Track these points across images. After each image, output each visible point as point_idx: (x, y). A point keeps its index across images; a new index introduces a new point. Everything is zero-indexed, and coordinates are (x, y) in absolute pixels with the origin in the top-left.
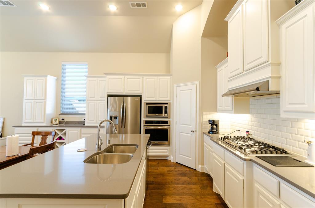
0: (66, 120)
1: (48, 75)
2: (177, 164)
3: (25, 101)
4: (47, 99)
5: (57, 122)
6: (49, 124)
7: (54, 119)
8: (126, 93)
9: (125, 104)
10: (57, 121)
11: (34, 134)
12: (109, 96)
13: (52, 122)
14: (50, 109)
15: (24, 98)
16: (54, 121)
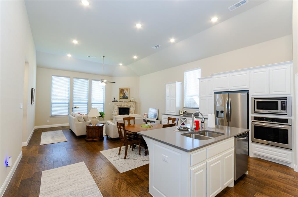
0: (188, 112)
1: (177, 82)
3: (166, 99)
4: (177, 97)
5: (182, 113)
6: (178, 114)
7: (180, 111)
9: (230, 100)
10: (182, 112)
11: (169, 119)
12: (216, 93)
13: (179, 113)
14: (178, 104)
15: (166, 97)
16: (180, 112)
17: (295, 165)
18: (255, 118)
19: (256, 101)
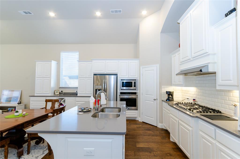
0: (64, 92)
1: (52, 61)
2: (143, 123)
3: (36, 79)
4: (52, 77)
5: (58, 94)
6: (53, 95)
7: (56, 91)
8: (106, 73)
9: (106, 81)
10: (58, 92)
11: (47, 101)
12: (95, 75)
13: (55, 93)
14: (53, 84)
15: (36, 76)
16: (56, 93)
17: (139, 118)
18: (122, 93)
19: (122, 81)
